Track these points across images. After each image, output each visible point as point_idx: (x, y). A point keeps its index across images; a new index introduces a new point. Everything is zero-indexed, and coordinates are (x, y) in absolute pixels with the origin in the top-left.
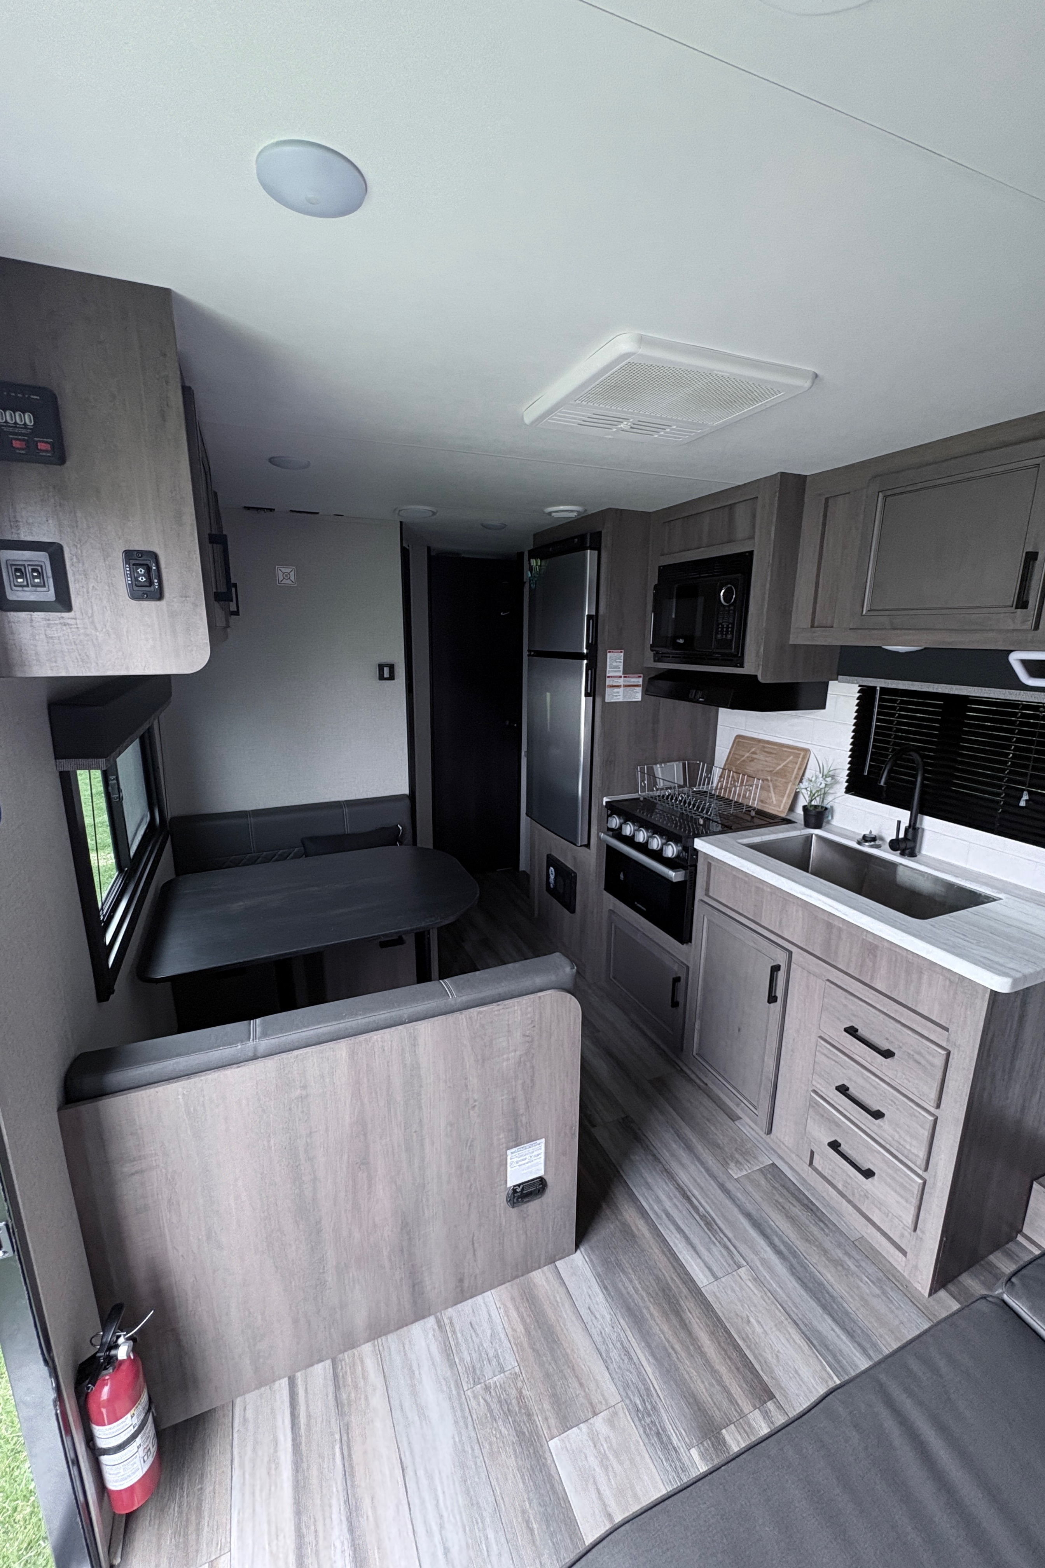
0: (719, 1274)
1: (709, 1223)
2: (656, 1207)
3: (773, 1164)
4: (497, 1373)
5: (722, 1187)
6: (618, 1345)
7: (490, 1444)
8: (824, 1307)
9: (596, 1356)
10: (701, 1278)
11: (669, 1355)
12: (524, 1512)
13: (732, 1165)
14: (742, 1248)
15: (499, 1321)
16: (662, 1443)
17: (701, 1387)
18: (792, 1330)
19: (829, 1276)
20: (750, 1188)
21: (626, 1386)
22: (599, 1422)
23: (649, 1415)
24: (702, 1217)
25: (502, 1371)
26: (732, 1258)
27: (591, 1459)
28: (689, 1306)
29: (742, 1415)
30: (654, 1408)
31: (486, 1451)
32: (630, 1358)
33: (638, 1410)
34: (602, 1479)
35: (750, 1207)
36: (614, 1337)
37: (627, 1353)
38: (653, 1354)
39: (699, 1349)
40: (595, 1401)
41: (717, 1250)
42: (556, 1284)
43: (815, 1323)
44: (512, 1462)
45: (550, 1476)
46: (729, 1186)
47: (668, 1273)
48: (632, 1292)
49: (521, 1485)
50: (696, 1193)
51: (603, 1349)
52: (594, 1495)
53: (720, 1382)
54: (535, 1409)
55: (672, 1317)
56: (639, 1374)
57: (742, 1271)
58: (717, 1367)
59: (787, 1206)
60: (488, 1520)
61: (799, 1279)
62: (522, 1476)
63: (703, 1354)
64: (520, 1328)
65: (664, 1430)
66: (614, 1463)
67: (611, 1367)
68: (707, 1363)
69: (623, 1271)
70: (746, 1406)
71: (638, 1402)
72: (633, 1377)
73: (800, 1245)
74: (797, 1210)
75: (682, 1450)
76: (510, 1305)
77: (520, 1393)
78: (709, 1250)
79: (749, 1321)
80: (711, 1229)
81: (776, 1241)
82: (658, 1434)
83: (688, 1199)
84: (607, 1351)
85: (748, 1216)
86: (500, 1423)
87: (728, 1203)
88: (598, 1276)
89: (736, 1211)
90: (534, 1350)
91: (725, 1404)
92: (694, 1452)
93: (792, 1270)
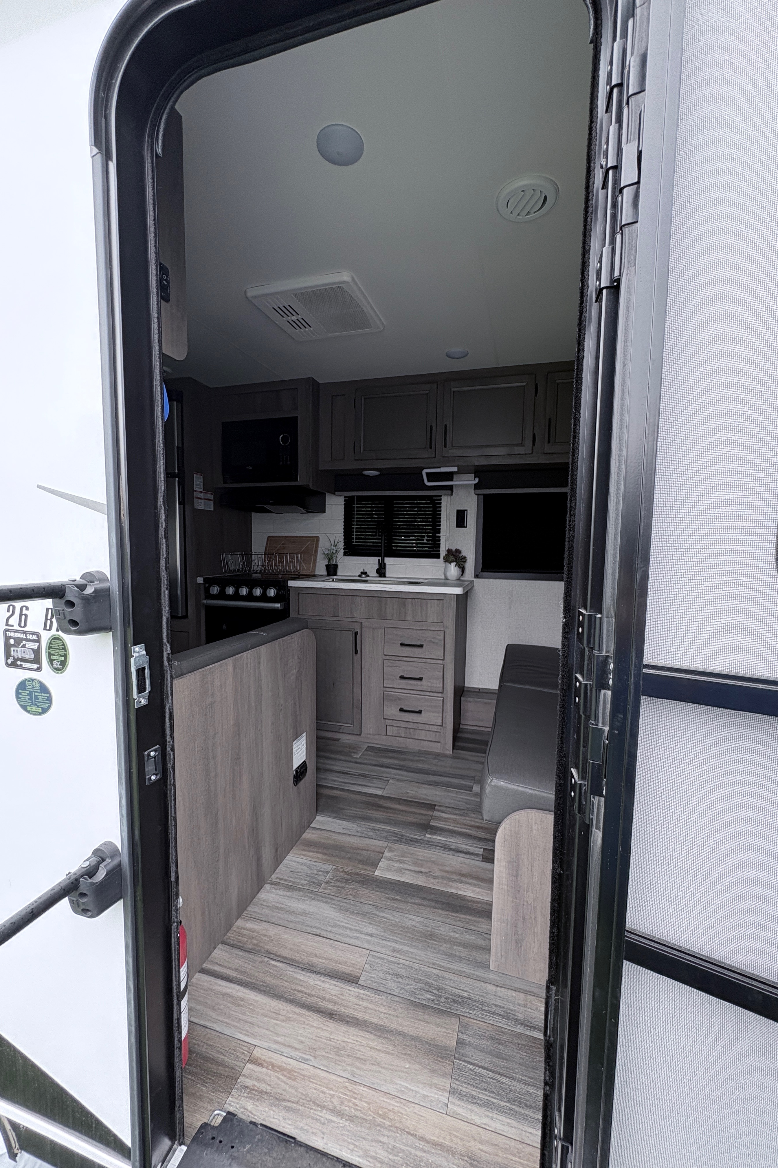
0: (384, 787)
1: (364, 776)
2: (336, 783)
3: (368, 746)
4: (326, 875)
5: (356, 763)
6: (369, 830)
7: (351, 894)
8: (427, 774)
9: (364, 839)
10: (379, 792)
11: (391, 819)
12: (388, 898)
13: (353, 754)
14: (384, 775)
15: (305, 861)
16: (415, 842)
17: (411, 819)
18: (423, 786)
19: (420, 765)
20: (367, 757)
21: (385, 838)
22: (387, 854)
23: (403, 838)
24: (359, 775)
25: (328, 873)
26: (383, 780)
27: (396, 865)
28: (381, 802)
29: (432, 816)
30: (402, 835)
31: (351, 897)
32: (378, 830)
33: (397, 840)
34: (406, 866)
35: (374, 763)
36: (364, 829)
37: (375, 829)
38: (384, 823)
39: (399, 810)
40: (379, 850)
41: (375, 781)
42: (319, 832)
43: (428, 779)
44: (366, 891)
45: (386, 882)
46: (358, 761)
47: (364, 798)
48: (356, 812)
49: (378, 893)
50: (349, 770)
51: (364, 835)
52: (408, 872)
53: (416, 813)
54: (357, 870)
55: (380, 809)
56: (386, 832)
57: (391, 781)
58: (411, 810)
59: (387, 755)
60: (377, 913)
61: (412, 772)
62: (376, 890)
63: (402, 811)
64: (319, 855)
65: (412, 838)
66: (405, 859)
67: (374, 837)
68: (406, 812)
69: (344, 809)
70: (430, 813)
71: (395, 838)
72: (385, 834)
73: (402, 763)
74: (391, 755)
75: (423, 838)
76: (304, 853)
77: (345, 872)
78: (372, 783)
79: (408, 793)
80: (366, 777)
81: (393, 766)
82: (411, 840)
83: (347, 773)
84: (367, 834)
85: (375, 765)
86: (347, 886)
87: (363, 766)
88: (335, 818)
89: (370, 767)
90: (335, 856)
91: (424, 817)
92: (427, 835)
93: (406, 771)
